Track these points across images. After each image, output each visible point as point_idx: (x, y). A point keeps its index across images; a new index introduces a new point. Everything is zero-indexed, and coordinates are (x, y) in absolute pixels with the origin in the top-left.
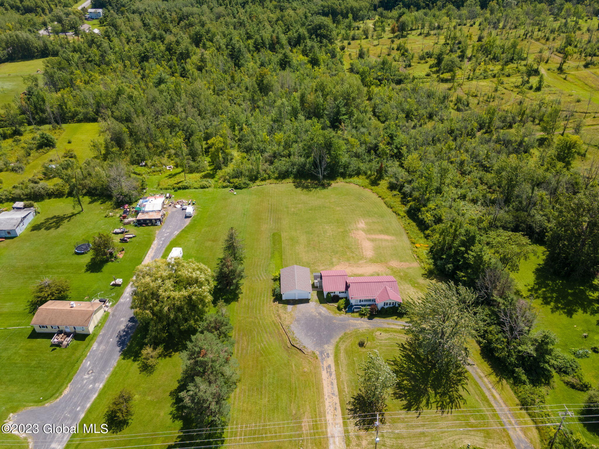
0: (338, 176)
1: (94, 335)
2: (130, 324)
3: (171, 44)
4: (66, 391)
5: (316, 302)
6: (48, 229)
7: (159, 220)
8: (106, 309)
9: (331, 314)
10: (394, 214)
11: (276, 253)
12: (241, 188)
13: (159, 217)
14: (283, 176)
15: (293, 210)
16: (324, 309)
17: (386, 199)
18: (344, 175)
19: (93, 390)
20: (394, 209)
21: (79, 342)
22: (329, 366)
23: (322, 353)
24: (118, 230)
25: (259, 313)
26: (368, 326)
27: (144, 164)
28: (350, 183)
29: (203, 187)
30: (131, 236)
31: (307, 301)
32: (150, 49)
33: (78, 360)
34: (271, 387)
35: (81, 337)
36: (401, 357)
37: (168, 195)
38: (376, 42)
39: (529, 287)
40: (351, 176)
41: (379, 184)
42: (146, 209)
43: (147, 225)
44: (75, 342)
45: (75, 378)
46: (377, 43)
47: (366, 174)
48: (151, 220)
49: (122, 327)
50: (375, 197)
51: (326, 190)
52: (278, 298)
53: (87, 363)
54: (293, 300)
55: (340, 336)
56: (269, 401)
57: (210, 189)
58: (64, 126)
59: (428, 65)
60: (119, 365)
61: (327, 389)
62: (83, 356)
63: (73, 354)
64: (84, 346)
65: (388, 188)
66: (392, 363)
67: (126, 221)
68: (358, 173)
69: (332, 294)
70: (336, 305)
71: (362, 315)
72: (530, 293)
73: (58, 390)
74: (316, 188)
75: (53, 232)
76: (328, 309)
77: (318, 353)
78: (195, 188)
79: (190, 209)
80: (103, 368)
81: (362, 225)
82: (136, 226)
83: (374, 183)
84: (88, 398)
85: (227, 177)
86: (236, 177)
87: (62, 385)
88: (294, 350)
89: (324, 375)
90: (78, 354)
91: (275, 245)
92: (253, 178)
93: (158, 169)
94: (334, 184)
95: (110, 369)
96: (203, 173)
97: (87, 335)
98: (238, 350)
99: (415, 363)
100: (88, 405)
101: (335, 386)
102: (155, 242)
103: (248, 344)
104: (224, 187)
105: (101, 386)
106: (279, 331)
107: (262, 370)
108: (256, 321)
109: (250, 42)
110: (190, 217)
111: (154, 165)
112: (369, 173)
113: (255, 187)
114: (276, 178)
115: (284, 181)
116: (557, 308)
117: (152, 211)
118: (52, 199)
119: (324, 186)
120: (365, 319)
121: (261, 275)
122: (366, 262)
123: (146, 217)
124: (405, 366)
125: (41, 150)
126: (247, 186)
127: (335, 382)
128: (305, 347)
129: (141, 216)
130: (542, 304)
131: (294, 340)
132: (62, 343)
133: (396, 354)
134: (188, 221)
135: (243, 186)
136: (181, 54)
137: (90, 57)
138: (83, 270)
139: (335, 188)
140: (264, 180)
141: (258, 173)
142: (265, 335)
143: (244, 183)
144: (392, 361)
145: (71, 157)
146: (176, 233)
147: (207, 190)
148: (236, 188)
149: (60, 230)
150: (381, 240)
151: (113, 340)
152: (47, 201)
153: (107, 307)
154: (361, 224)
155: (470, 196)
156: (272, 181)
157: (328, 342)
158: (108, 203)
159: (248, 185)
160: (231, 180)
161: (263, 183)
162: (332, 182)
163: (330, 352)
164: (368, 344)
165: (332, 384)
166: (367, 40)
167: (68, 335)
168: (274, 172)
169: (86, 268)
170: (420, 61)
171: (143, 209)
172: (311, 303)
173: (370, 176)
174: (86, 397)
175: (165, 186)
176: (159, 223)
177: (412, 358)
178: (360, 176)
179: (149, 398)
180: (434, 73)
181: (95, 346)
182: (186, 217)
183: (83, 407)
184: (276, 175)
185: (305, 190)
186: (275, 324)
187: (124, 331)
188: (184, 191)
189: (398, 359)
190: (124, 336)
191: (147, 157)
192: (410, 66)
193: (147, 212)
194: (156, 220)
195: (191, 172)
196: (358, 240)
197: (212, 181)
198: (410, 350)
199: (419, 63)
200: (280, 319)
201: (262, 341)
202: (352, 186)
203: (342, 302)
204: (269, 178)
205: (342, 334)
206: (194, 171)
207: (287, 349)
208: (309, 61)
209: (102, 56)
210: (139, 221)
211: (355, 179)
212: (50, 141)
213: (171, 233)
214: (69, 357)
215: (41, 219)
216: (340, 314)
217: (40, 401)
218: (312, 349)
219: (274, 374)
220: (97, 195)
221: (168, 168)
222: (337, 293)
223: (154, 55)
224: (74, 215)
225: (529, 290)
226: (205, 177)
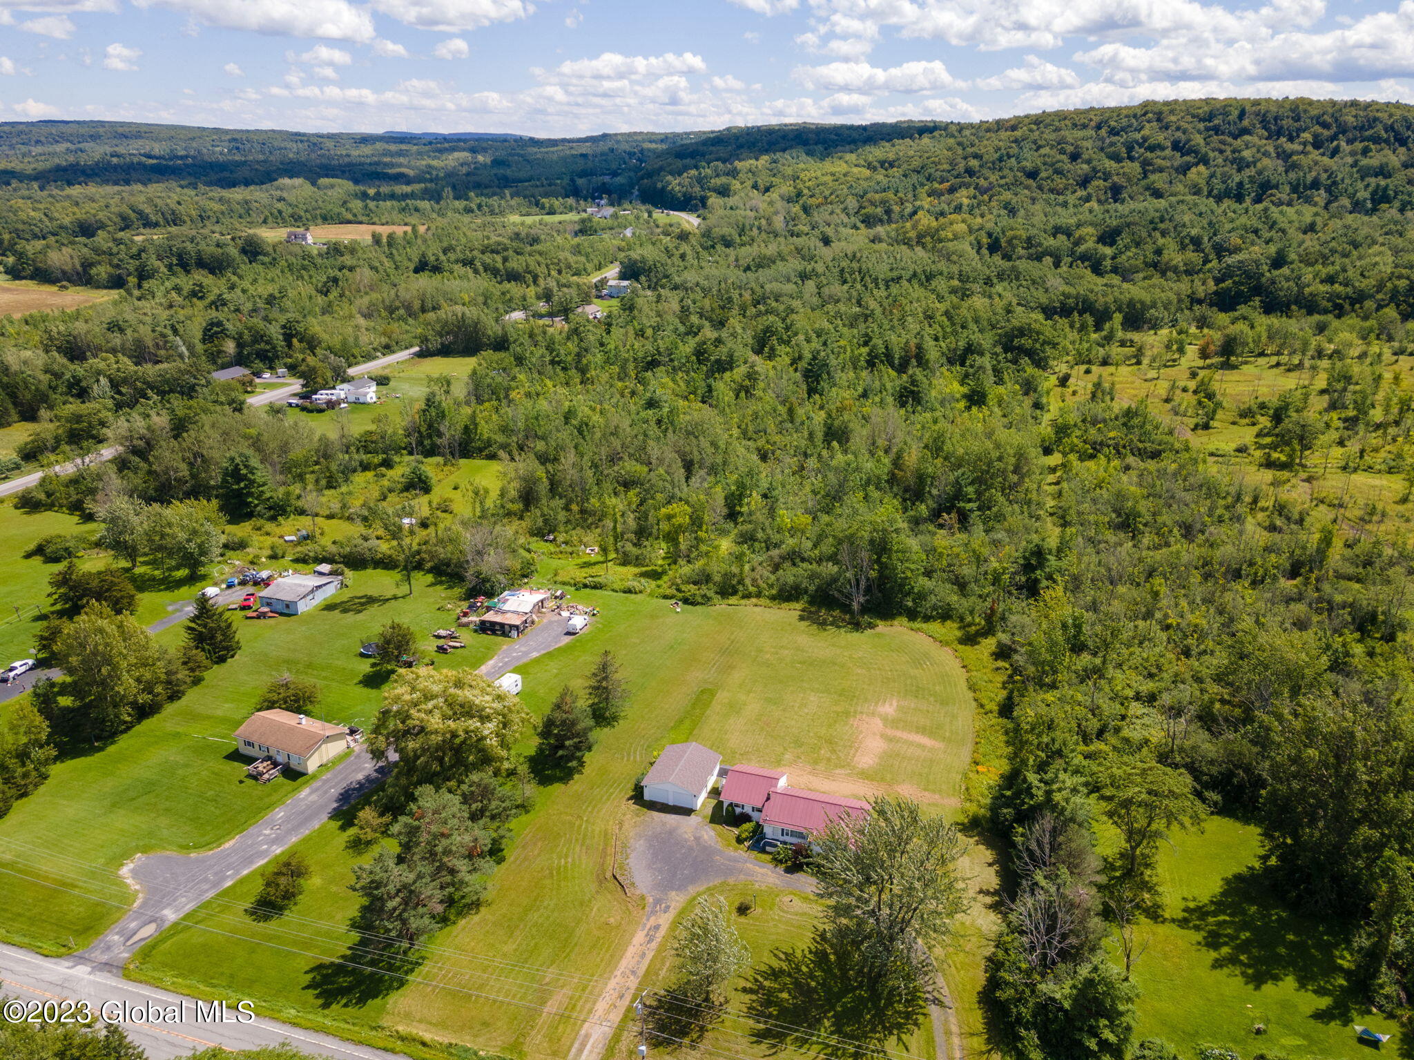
0: (900, 614)
1: (314, 777)
2: (375, 774)
3: (705, 343)
4: (227, 845)
5: (705, 817)
6: (345, 611)
7: (517, 627)
8: (352, 744)
9: (720, 846)
10: (974, 704)
11: (687, 723)
12: (693, 604)
13: (518, 623)
14: (786, 595)
15: (768, 656)
16: (712, 833)
17: (974, 673)
18: (912, 615)
19: (262, 854)
20: (978, 695)
21: (286, 781)
22: (657, 927)
23: (658, 902)
24: (443, 633)
25: (591, 812)
26: (777, 882)
27: (551, 537)
28: (919, 630)
29: (629, 591)
30: (458, 645)
31: (687, 812)
32: (667, 349)
33: (270, 806)
34: (534, 930)
35: (292, 774)
36: (807, 952)
37: (558, 593)
38: (1152, 374)
39: (1192, 905)
40: (927, 619)
41: (979, 643)
42: (506, 607)
43: (494, 632)
44: (281, 779)
45: (253, 830)
46: (1156, 376)
47: (962, 619)
48: (502, 625)
49: (360, 776)
50: (957, 664)
51: (856, 635)
52: (638, 795)
53: (280, 814)
54: (663, 804)
55: (711, 884)
56: (516, 950)
57: (639, 596)
58: (462, 461)
59: (1256, 429)
60: (321, 830)
61: (628, 960)
62: (280, 801)
63: (270, 795)
64: (290, 788)
65: (993, 654)
66: (783, 957)
67: (465, 620)
68: (945, 615)
69: (738, 810)
70: (736, 831)
71: (777, 861)
72: (1186, 915)
73: (219, 839)
74: (838, 627)
75: (350, 618)
76: (719, 835)
77: (651, 900)
78: (613, 590)
79: (578, 621)
80: (295, 829)
81: (889, 709)
82: (476, 631)
83: (970, 640)
84: (252, 862)
85: (678, 581)
86: (695, 583)
87: (228, 834)
88: (612, 885)
89: (640, 937)
90: (274, 798)
91: (694, 708)
92: (728, 589)
93: (569, 549)
94: (882, 627)
95: (305, 832)
96: (644, 569)
97: (304, 774)
98: (516, 859)
99: (828, 972)
100: (245, 872)
101: (646, 962)
102: (491, 662)
103: (539, 855)
104: (665, 597)
105: (278, 851)
106: (604, 849)
107: (535, 900)
108: (577, 823)
109: (865, 350)
110: (574, 634)
111: (566, 543)
112: (969, 619)
113: (721, 607)
114: (773, 598)
115: (785, 605)
116: (1232, 960)
117: (514, 612)
118: (379, 570)
119: (857, 626)
120: (780, 869)
121: (635, 753)
122: (849, 775)
123: (498, 619)
124: (804, 969)
125: (405, 494)
126: (706, 600)
127: (650, 955)
128: (633, 884)
129: (490, 617)
130: (1199, 943)
131: (621, 868)
132: (262, 774)
133: (799, 944)
134: (568, 639)
135: (700, 600)
136: (718, 361)
137: (557, 356)
138: (356, 681)
139: (879, 635)
140: (747, 596)
141: (741, 582)
142: (578, 849)
143: (704, 596)
144: (785, 953)
145: (445, 511)
146: (535, 655)
147: (633, 596)
148: (686, 601)
149: (360, 616)
150: (911, 743)
151: (335, 792)
152: (369, 571)
153: (355, 741)
154: (887, 705)
155: (1166, 699)
156: (762, 601)
157: (680, 888)
158: (458, 591)
159: (709, 599)
160: (683, 588)
161: (743, 602)
162: (878, 622)
163: (673, 905)
164: (756, 911)
165: (643, 955)
166: (1136, 367)
167: (275, 764)
168: (771, 586)
169: (360, 678)
170: (1238, 420)
171: (500, 605)
172: (693, 819)
173: (969, 625)
174: (249, 860)
175: (566, 579)
176: (514, 633)
177: (828, 960)
178: (948, 623)
179: (334, 889)
180: (1260, 447)
181: (304, 793)
182: (568, 633)
183: (237, 872)
184: (774, 592)
185: (815, 626)
186: (606, 835)
187: (359, 783)
188: (594, 591)
189: (799, 954)
190: (354, 789)
191: (562, 528)
192: (1206, 427)
193: (504, 612)
194: (511, 626)
195: (625, 563)
196: (861, 732)
197: (650, 585)
198: (832, 946)
199: (1234, 423)
200: (620, 829)
201: (566, 856)
202: (920, 637)
203: (748, 826)
204: (759, 595)
205: (717, 882)
206: (629, 563)
207: (601, 880)
208: (965, 396)
209: (578, 355)
210: (483, 623)
211: (935, 627)
212: (425, 483)
213: (526, 654)
214: (261, 799)
215: (346, 595)
216: (736, 850)
217: (187, 847)
218: (644, 891)
219: (553, 911)
220: (447, 575)
221: (588, 551)
222: (748, 810)
223: (672, 360)
224: (395, 598)
225: (1186, 910)
226: (644, 575)
